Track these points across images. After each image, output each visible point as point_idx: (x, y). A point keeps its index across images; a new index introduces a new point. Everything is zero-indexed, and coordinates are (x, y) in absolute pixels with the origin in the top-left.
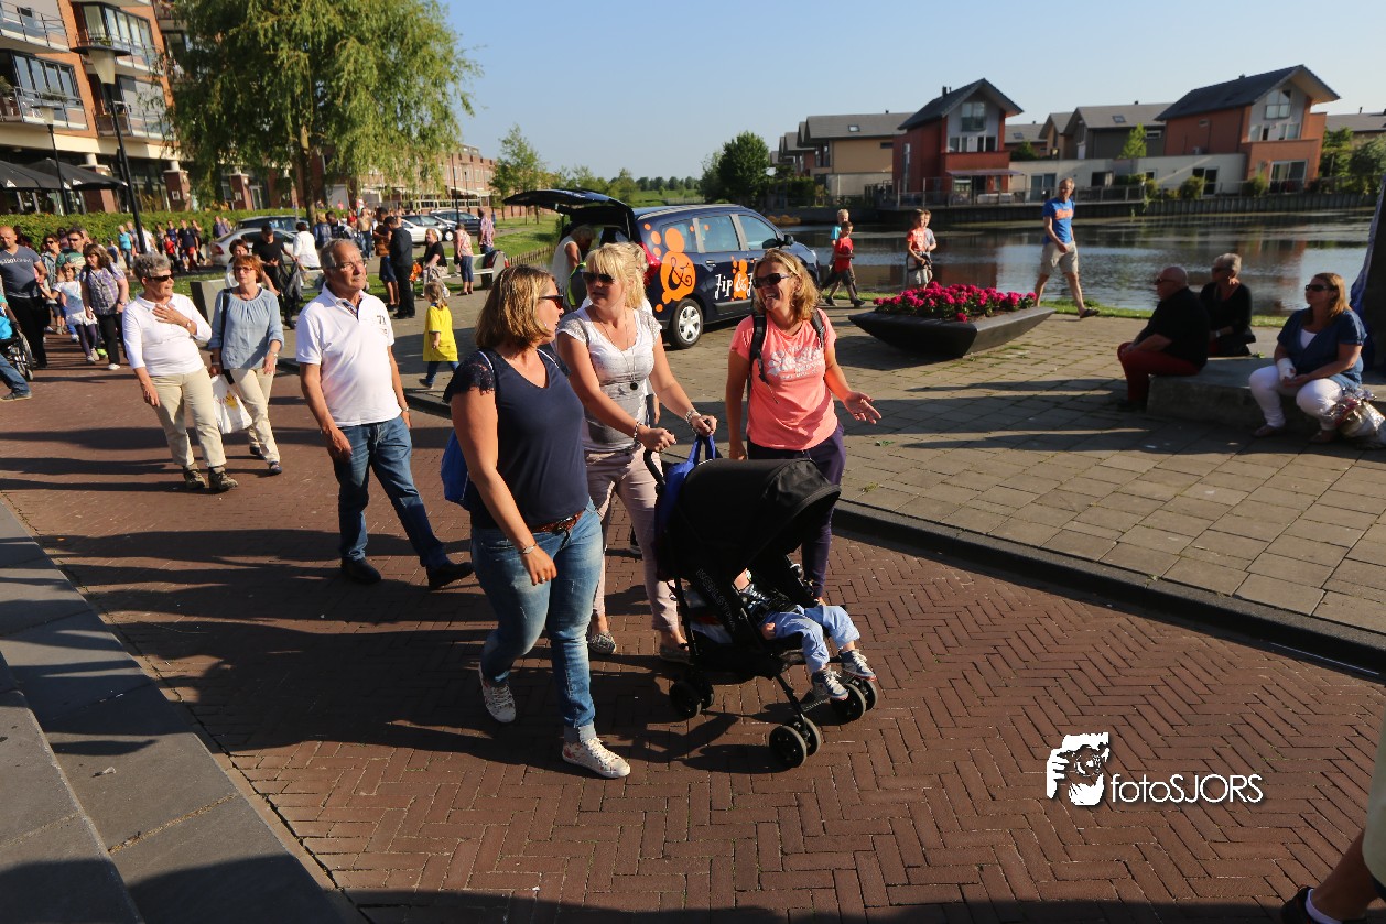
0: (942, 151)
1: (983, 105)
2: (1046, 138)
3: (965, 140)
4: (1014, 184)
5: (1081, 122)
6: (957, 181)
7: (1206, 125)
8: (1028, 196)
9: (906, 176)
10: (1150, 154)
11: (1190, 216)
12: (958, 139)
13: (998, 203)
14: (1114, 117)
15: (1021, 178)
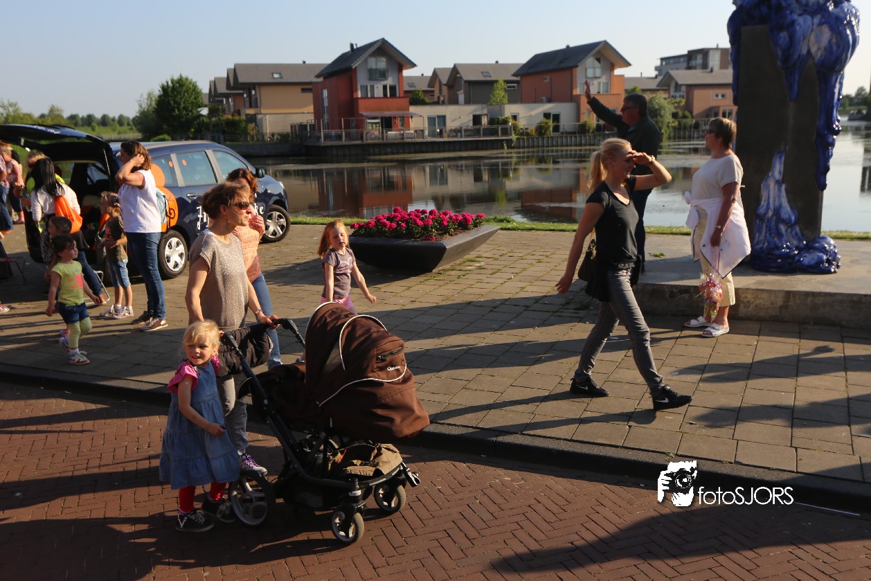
0: (355, 97)
1: (384, 60)
2: (433, 87)
3: (372, 87)
4: (415, 124)
5: (458, 75)
6: (369, 121)
7: (548, 80)
8: (426, 133)
9: (326, 117)
10: (511, 101)
11: (546, 149)
12: (367, 86)
13: (403, 139)
14: (482, 73)
15: (419, 119)
